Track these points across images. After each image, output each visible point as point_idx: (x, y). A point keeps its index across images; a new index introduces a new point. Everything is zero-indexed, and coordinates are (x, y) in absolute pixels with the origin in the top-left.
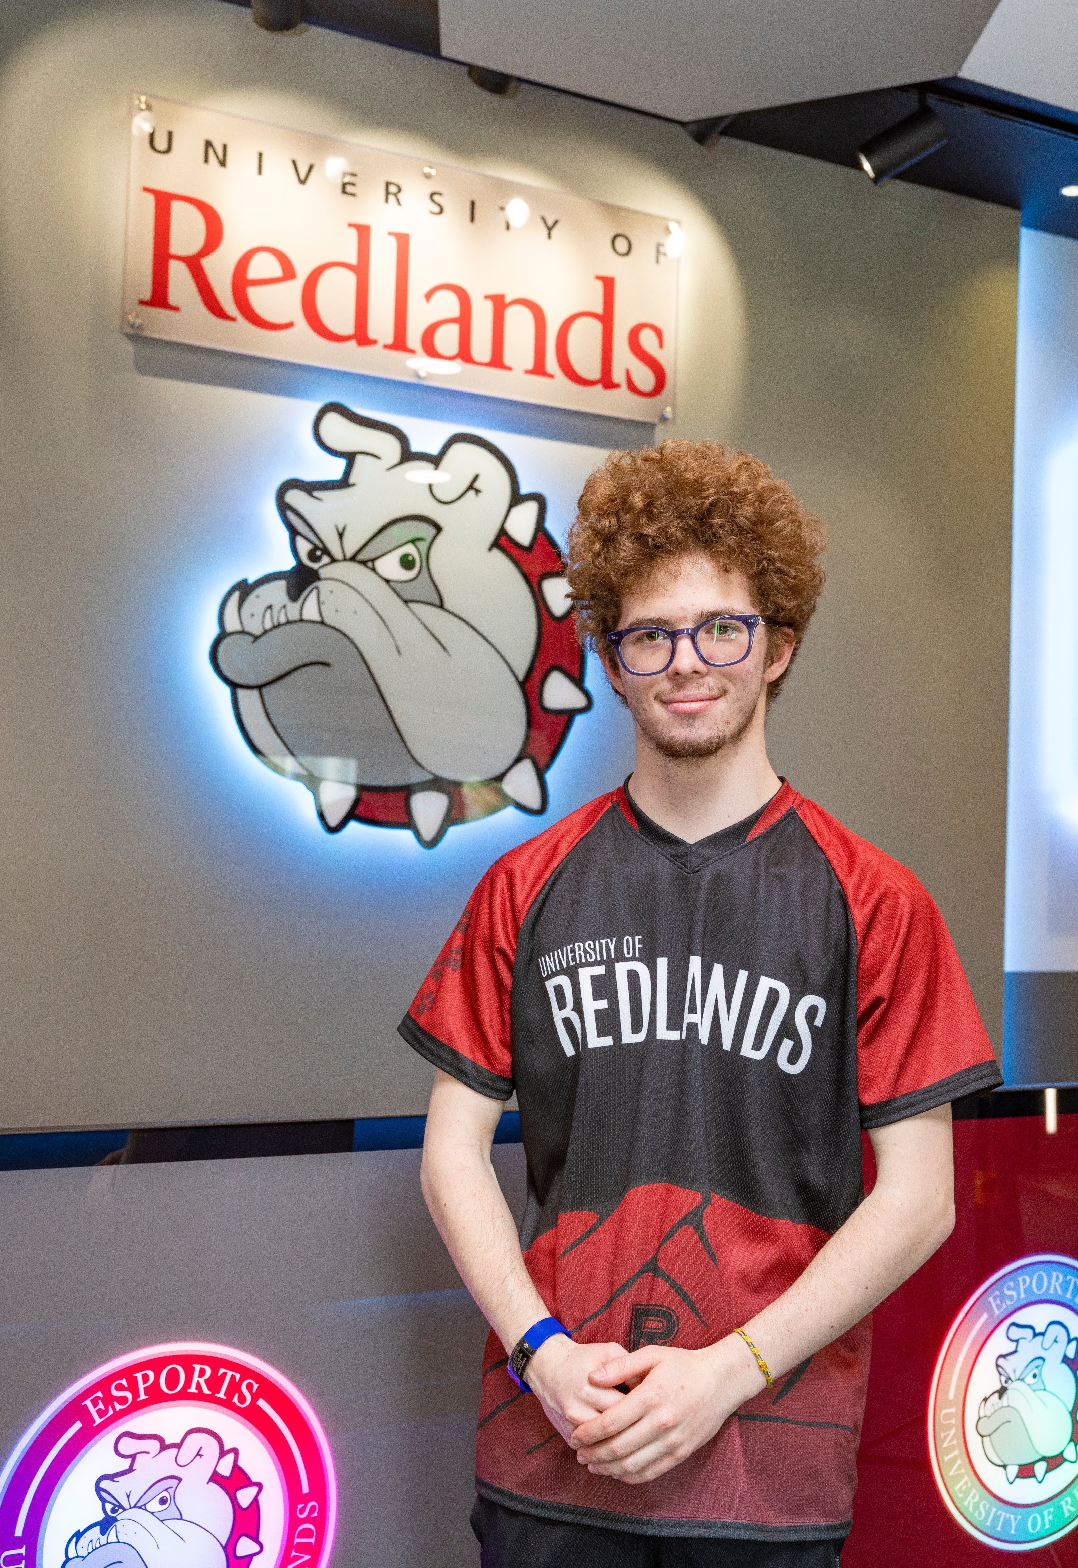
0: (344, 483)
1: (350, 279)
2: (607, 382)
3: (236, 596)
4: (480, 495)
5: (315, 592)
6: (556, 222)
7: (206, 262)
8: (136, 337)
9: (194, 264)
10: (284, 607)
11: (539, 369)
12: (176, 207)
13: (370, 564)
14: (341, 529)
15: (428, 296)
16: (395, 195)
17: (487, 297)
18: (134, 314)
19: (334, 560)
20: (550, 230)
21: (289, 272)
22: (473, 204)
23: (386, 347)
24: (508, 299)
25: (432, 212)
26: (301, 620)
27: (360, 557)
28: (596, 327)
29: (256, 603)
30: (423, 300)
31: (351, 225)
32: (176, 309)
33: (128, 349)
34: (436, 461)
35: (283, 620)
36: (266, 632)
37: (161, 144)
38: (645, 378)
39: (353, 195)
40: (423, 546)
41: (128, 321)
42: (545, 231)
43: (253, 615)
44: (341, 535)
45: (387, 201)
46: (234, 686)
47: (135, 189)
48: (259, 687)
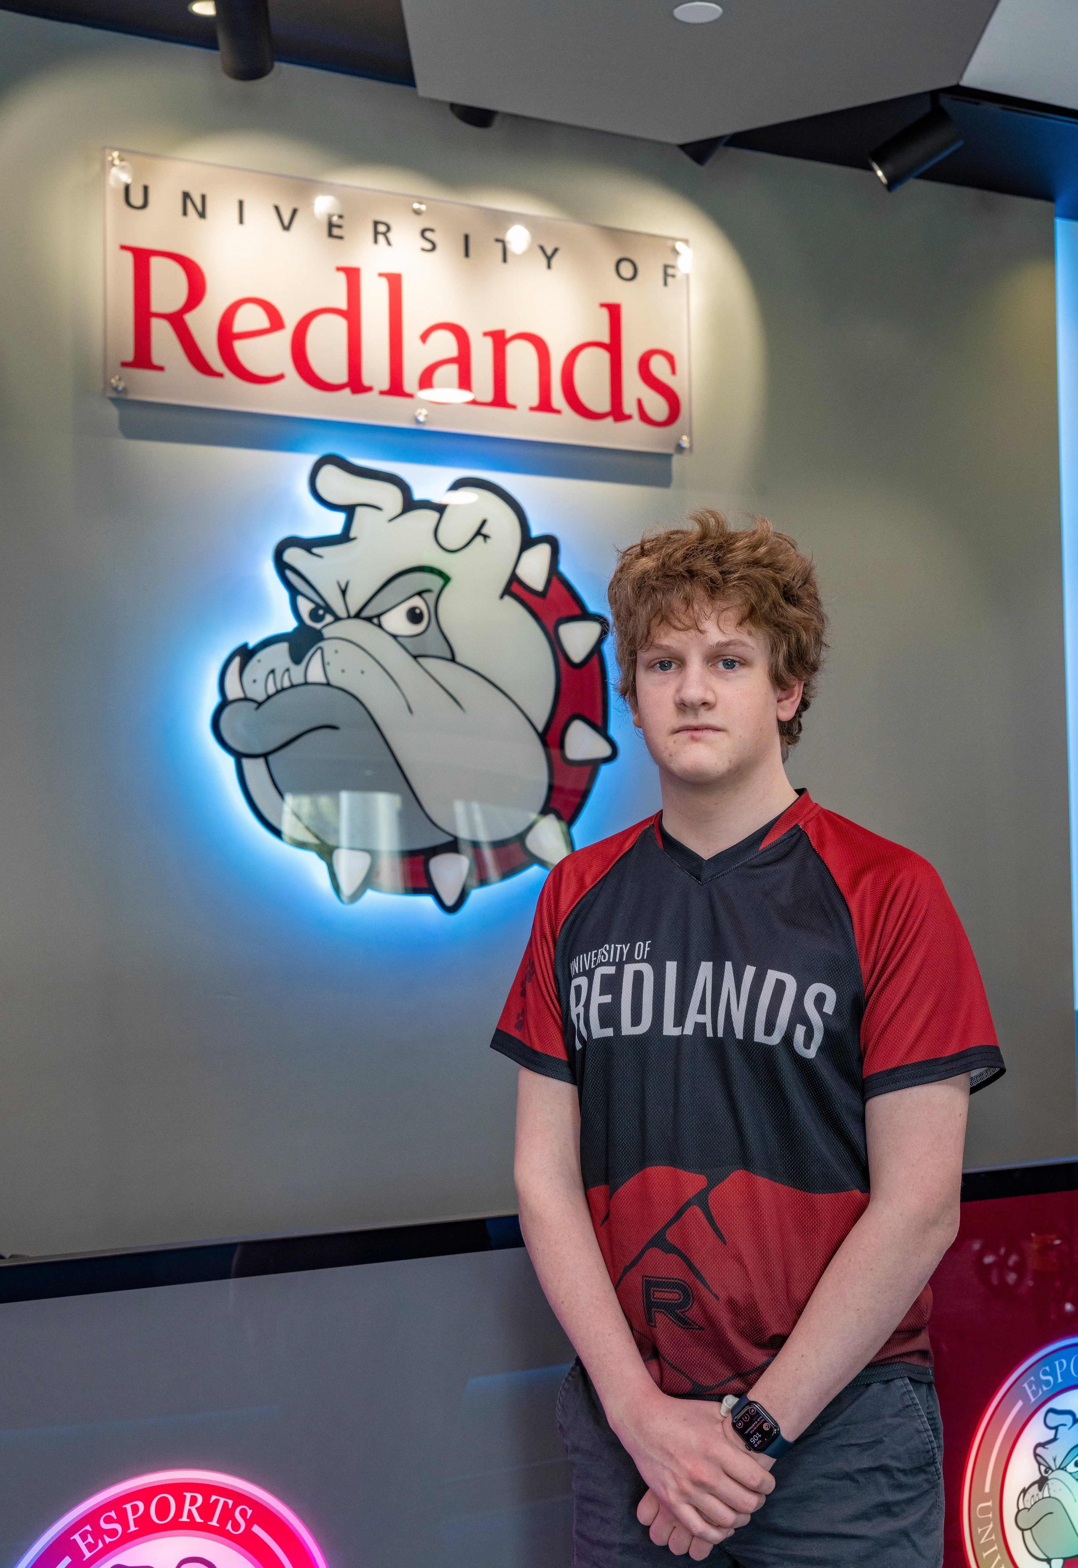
0: (344, 537)
1: (341, 324)
2: (617, 413)
3: (236, 662)
4: (488, 540)
5: (319, 652)
6: (556, 250)
7: (189, 318)
8: (120, 400)
9: (177, 320)
10: (288, 670)
11: (545, 405)
12: (156, 263)
13: (375, 621)
14: (343, 586)
15: (424, 337)
16: (384, 234)
17: (486, 334)
18: (117, 377)
19: (337, 619)
20: (549, 259)
21: (276, 323)
22: (467, 237)
23: (382, 393)
24: (508, 335)
25: (423, 250)
26: (306, 683)
27: (365, 614)
28: (604, 357)
29: (258, 667)
30: (419, 341)
31: (339, 269)
32: (161, 369)
33: (113, 412)
34: (441, 509)
35: (286, 684)
36: (269, 697)
37: (137, 198)
38: (657, 407)
39: (341, 238)
40: (431, 598)
41: (111, 384)
42: (544, 261)
43: (255, 681)
44: (344, 592)
45: (376, 241)
46: (239, 756)
47: (112, 248)
48: (265, 756)
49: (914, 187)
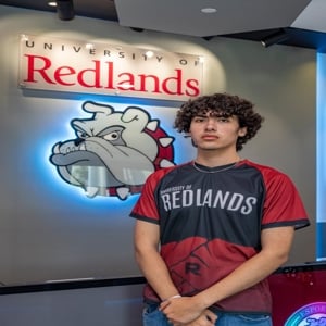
0: (93, 119)
1: (94, 73)
2: (179, 93)
3: (57, 146)
4: (138, 120)
6: (161, 58)
7: (46, 71)
8: (23, 88)
9: (42, 72)
10: (74, 147)
11: (157, 91)
12: (36, 60)
13: (102, 137)
14: (92, 129)
15: (120, 76)
16: (108, 53)
17: (139, 75)
19: (90, 137)
21: (73, 72)
23: (106, 88)
24: (146, 76)
25: (120, 57)
26: (79, 150)
28: (176, 82)
30: (118, 77)
31: (94, 61)
32: (36, 82)
33: (21, 91)
34: (123, 113)
35: (73, 150)
36: (68, 153)
37: (30, 44)
38: (192, 92)
39: (94, 54)
40: (119, 132)
41: (20, 85)
42: (158, 60)
43: (63, 150)
44: (92, 131)
45: (105, 55)
46: (58, 166)
47: (22, 55)
48: (66, 166)
49: (276, 46)
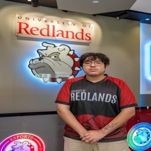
0: (46, 49)
2: (83, 39)
3: (32, 60)
4: (65, 50)
8: (17, 36)
10: (38, 61)
13: (50, 57)
19: (45, 57)
36: (36, 64)
40: (57, 55)
43: (34, 62)
44: (46, 54)
46: (32, 69)
48: (35, 69)
49: (122, 19)
